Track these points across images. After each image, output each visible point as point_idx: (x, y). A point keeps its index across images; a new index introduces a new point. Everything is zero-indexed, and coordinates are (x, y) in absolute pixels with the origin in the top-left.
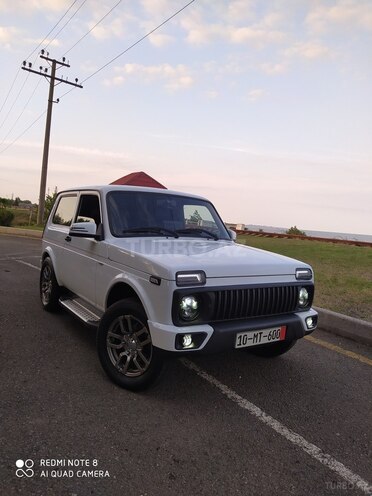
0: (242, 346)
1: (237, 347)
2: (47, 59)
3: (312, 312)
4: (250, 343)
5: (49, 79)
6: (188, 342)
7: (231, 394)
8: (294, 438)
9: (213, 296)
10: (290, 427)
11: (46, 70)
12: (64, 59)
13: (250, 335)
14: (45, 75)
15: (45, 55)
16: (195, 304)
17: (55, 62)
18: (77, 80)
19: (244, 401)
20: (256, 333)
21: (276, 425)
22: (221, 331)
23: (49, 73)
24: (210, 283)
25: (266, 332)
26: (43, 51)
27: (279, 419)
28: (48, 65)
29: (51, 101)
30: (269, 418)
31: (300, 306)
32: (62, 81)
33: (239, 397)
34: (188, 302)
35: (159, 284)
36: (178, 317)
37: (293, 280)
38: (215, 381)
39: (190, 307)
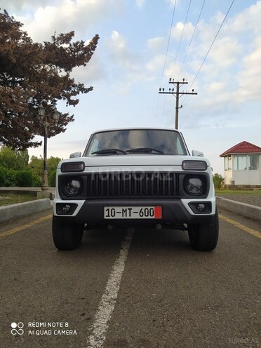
0: (111, 217)
1: (105, 218)
2: (173, 83)
4: (118, 216)
5: (175, 95)
11: (173, 89)
12: (184, 80)
13: (118, 209)
14: (173, 93)
15: (172, 81)
17: (178, 83)
18: (193, 90)
20: (125, 208)
23: (175, 91)
24: (87, 171)
25: (135, 209)
26: (170, 79)
29: (177, 108)
32: (183, 93)
37: (179, 169)
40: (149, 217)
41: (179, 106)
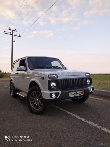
0: (71, 97)
1: (69, 97)
2: (11, 30)
3: (92, 86)
4: (73, 96)
5: (12, 35)
6: (54, 96)
7: (69, 113)
8: (89, 123)
9: (60, 81)
10: (88, 120)
11: (11, 33)
12: (15, 29)
13: (73, 93)
14: (10, 34)
15: (10, 29)
16: (55, 85)
17: (13, 30)
18: (19, 35)
19: (73, 114)
20: (75, 92)
21: (84, 120)
22: (64, 92)
23: (11, 34)
24: (59, 78)
25: (78, 92)
26: (9, 28)
27: (84, 118)
28: (11, 31)
29: (12, 42)
30: (82, 118)
31: (88, 85)
32: (15, 35)
33: (72, 114)
34: (53, 84)
35: (43, 79)
36: (50, 88)
37: (85, 77)
38: (64, 110)
39: (53, 85)
40: (81, 95)
41: (13, 41)
